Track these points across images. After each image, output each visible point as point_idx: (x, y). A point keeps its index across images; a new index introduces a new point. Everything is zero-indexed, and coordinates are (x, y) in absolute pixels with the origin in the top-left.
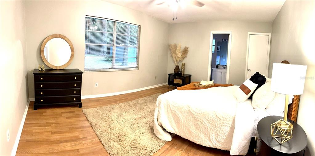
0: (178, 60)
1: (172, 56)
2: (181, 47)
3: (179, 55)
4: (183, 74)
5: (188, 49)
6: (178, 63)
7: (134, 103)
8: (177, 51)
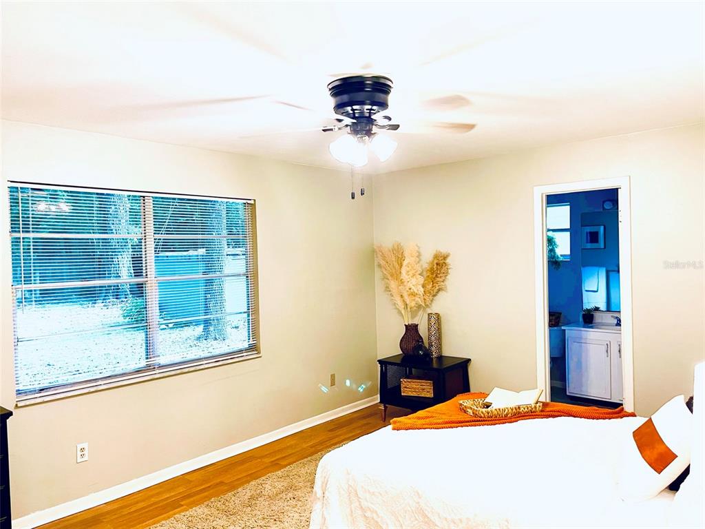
0: (413, 304)
1: (387, 289)
2: (419, 256)
3: (415, 283)
4: (435, 355)
5: (448, 261)
6: (414, 315)
7: (249, 494)
8: (404, 271)
